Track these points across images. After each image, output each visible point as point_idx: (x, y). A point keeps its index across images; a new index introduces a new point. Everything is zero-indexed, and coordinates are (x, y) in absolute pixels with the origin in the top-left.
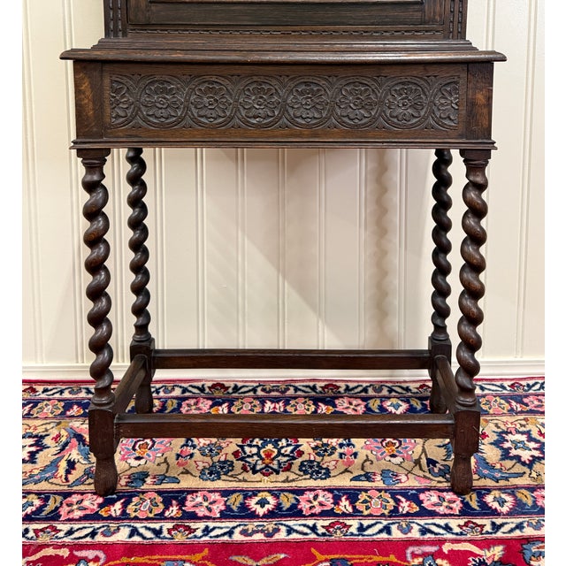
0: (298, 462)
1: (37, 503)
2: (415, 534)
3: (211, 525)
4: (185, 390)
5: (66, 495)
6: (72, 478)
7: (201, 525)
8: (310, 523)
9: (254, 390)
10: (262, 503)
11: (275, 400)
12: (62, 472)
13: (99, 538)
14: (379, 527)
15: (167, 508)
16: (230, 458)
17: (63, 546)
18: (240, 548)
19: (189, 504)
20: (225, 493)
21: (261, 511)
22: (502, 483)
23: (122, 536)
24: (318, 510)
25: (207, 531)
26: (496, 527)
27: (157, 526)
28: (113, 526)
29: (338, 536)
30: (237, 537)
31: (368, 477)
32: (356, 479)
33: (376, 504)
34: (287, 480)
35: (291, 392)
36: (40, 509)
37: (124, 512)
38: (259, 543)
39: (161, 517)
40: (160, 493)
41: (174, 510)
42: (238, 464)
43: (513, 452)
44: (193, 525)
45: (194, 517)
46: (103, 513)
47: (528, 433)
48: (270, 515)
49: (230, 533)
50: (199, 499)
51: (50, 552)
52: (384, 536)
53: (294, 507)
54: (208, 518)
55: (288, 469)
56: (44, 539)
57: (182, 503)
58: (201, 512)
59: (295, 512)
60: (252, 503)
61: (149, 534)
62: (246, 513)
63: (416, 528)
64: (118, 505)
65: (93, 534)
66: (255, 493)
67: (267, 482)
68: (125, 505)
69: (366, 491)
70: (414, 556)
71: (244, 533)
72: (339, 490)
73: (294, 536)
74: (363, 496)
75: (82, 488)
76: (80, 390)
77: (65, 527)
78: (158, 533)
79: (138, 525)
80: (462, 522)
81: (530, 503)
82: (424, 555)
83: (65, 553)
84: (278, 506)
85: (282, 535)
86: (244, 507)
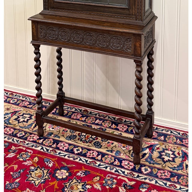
0: (94, 141)
1: (24, 134)
2: (113, 171)
3: (62, 152)
4: (76, 110)
5: (31, 134)
6: (34, 129)
7: (59, 151)
8: (87, 159)
9: (96, 115)
10: (77, 150)
11: (100, 120)
12: (33, 127)
13: (34, 148)
14: (105, 166)
15: (53, 144)
16: (77, 135)
17: (25, 147)
18: (65, 160)
19: (59, 145)
20: (70, 145)
21: (76, 152)
22: (151, 165)
23: (39, 149)
24: (91, 156)
25: (60, 153)
26: (138, 176)
27: (48, 148)
28: (38, 145)
29: (92, 165)
30: (66, 157)
31: (112, 151)
32: (107, 151)
33: (108, 160)
34: (88, 146)
35: (107, 118)
36: (23, 136)
37: (42, 143)
38: (71, 161)
39: (50, 146)
40: (53, 140)
41: (54, 146)
42: (78, 137)
43: (163, 157)
44: (57, 151)
45: (58, 149)
46: (37, 141)
47: (174, 152)
48: (78, 154)
49: (65, 156)
50: (62, 144)
51: (21, 148)
52: (104, 169)
53: (85, 153)
54: (61, 150)
55: (90, 143)
56: (21, 144)
57: (57, 144)
58: (61, 148)
59: (85, 155)
60: (75, 150)
61: (45, 150)
62: (72, 152)
63: (115, 169)
64: (42, 140)
65: (33, 146)
66: (77, 147)
67: (82, 145)
68: (43, 141)
69: (108, 155)
70: (109, 176)
71: (68, 157)
72: (100, 152)
73: (81, 161)
74: (106, 156)
75: (35, 133)
76: (47, 103)
77: (27, 142)
78: (47, 150)
79: (44, 147)
80: (129, 172)
81: (155, 173)
82: (112, 177)
83: (24, 149)
84: (81, 152)
85: (77, 160)
86: (72, 150)
